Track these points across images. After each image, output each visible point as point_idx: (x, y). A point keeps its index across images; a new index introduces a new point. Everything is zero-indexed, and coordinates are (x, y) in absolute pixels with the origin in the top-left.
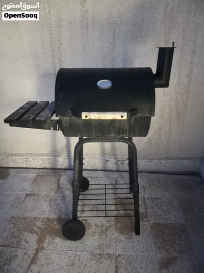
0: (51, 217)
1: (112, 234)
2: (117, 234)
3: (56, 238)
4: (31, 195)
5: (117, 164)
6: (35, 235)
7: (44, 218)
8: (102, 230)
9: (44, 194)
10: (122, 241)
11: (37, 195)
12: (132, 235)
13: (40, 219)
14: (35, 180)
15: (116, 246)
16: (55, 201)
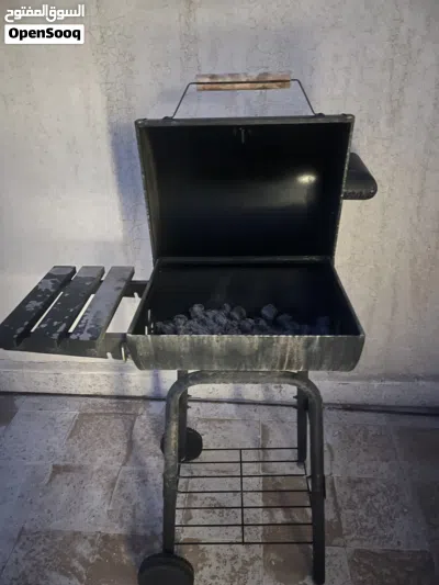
0: (111, 532)
4: (67, 469)
5: (266, 388)
7: (96, 536)
8: (233, 569)
9: (96, 467)
16: (121, 486)
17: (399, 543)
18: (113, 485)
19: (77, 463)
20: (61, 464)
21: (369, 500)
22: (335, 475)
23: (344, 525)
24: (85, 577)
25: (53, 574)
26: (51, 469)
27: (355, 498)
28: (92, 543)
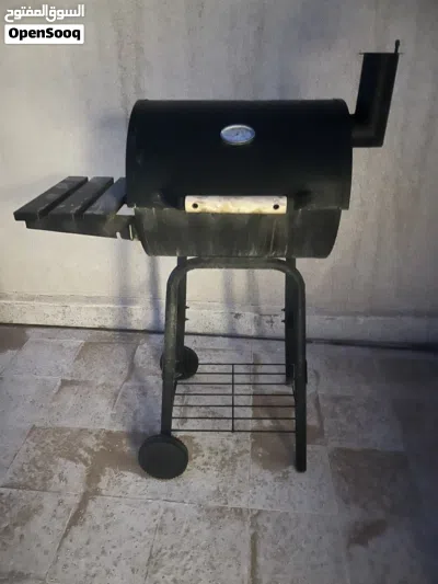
0: (115, 430)
1: (246, 469)
2: (256, 469)
3: (125, 473)
5: (258, 322)
6: (81, 465)
7: (100, 432)
10: (266, 484)
12: (288, 472)
13: (91, 433)
14: (82, 353)
17: (375, 444)
18: (116, 395)
20: (70, 379)
21: (350, 412)
22: (319, 394)
23: (326, 429)
24: (90, 462)
25: (61, 460)
26: (59, 383)
28: (97, 437)
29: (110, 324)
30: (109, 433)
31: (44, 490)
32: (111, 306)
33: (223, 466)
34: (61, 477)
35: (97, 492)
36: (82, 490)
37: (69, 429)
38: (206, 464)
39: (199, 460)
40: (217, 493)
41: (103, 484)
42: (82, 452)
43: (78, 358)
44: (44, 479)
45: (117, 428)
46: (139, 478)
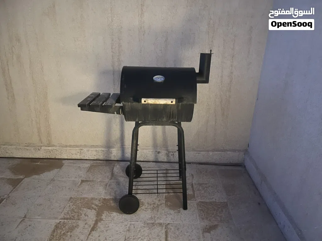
0: (107, 198)
1: (163, 210)
2: (167, 210)
3: (113, 213)
4: (87, 181)
5: (167, 155)
6: (93, 210)
7: (101, 199)
8: (154, 206)
9: (99, 181)
10: (171, 214)
11: (93, 181)
12: (180, 210)
13: (97, 199)
14: (89, 169)
15: (166, 218)
16: (109, 185)
17: (216, 200)
18: (106, 185)
19: (91, 179)
20: (85, 179)
21: (206, 188)
22: (193, 183)
23: (196, 195)
24: (97, 209)
25: (85, 209)
26: (80, 181)
27: (201, 188)
28: (99, 201)
29: (101, 157)
30: (105, 199)
31: (79, 220)
32: (103, 149)
33: (153, 209)
34: (85, 215)
35: (101, 220)
36: (95, 219)
37: (87, 198)
38: (146, 209)
39: (143, 207)
40: (152, 218)
41: (104, 217)
42: (93, 206)
43: (88, 171)
44: (78, 216)
45: (108, 197)
46: (119, 214)
